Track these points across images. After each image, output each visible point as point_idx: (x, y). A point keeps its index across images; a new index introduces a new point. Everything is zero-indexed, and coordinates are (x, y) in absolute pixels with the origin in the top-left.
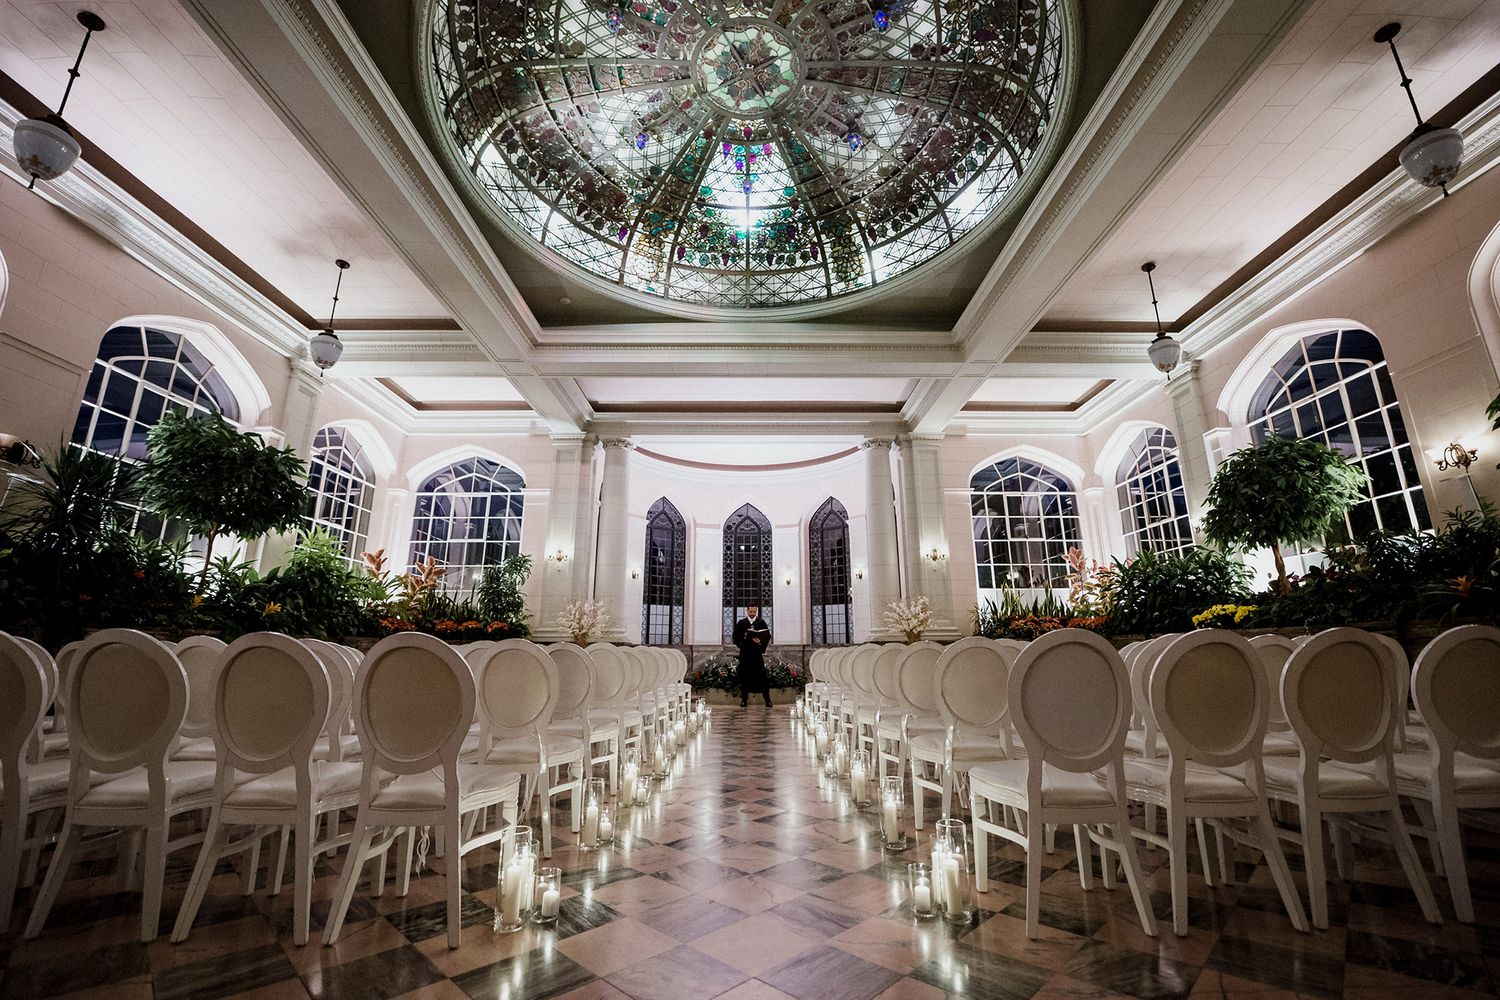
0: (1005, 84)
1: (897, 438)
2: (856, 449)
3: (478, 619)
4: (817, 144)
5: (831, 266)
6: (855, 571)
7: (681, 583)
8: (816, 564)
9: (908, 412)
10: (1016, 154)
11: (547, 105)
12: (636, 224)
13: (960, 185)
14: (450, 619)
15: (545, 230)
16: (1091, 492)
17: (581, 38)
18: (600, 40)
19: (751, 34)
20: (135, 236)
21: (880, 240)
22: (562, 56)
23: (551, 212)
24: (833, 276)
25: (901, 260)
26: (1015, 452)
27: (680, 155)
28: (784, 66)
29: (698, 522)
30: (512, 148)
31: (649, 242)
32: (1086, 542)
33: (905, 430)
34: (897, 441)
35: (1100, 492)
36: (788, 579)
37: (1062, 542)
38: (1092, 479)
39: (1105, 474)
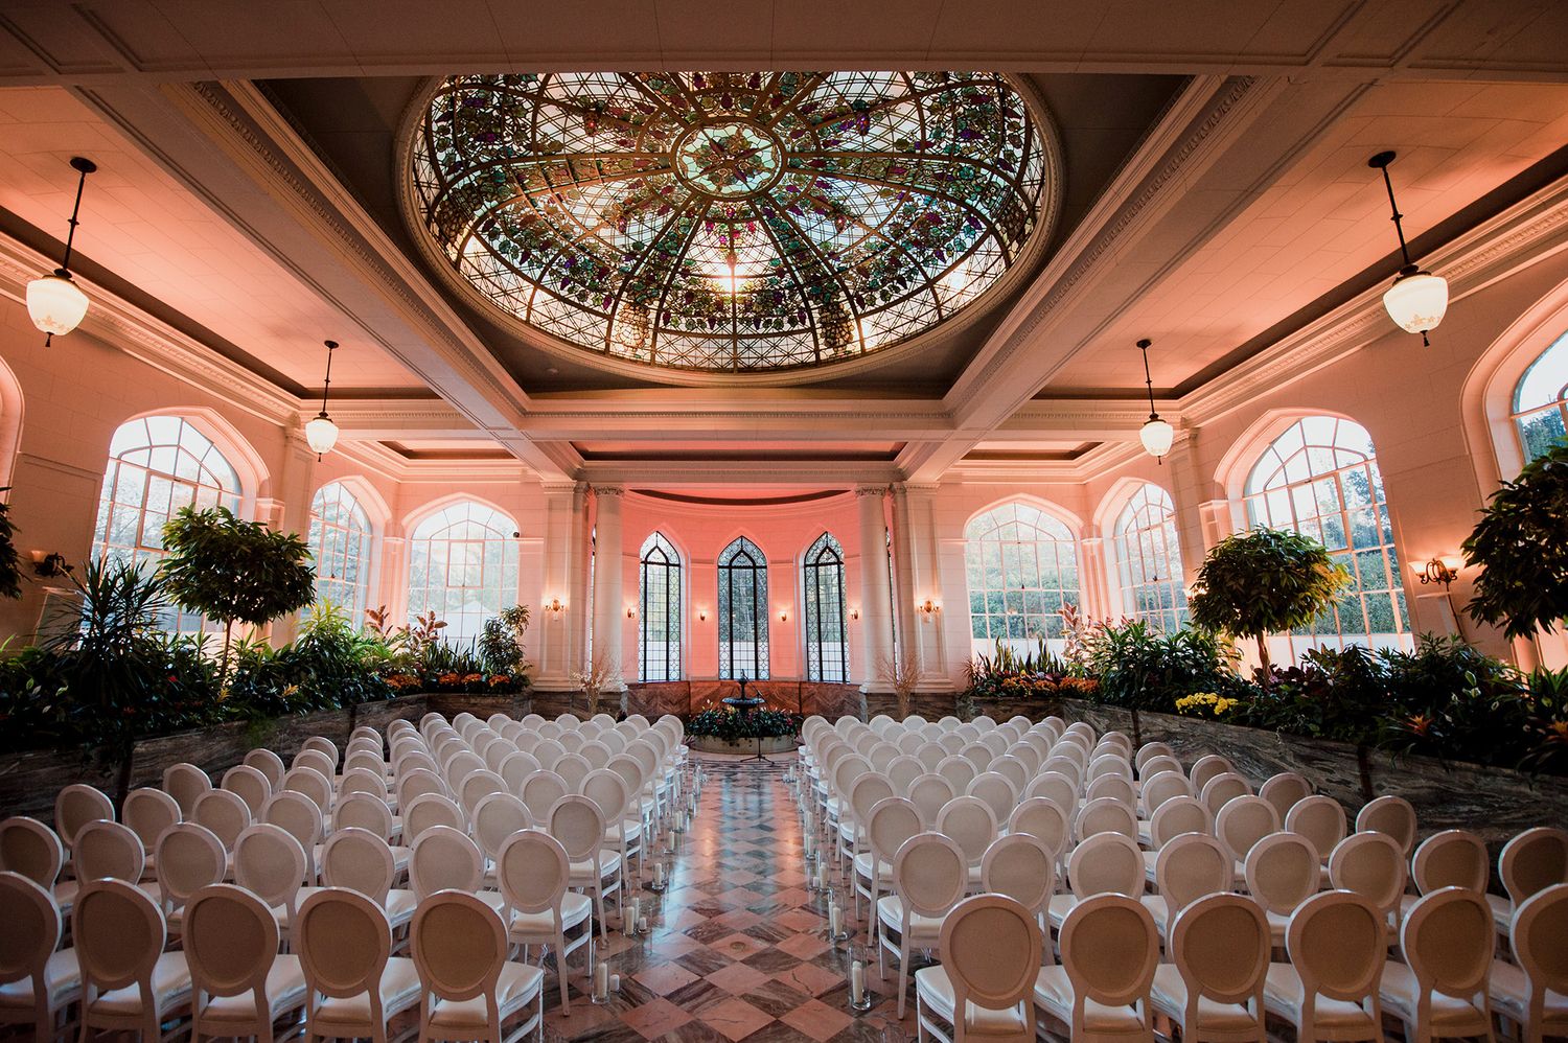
0: (991, 178)
1: (890, 486)
2: (848, 490)
3: (479, 671)
4: (802, 222)
5: (819, 331)
6: (850, 611)
9: (903, 461)
10: (1004, 244)
11: (527, 195)
12: (620, 294)
13: (949, 263)
14: (453, 672)
15: (530, 308)
17: (559, 138)
18: (577, 139)
19: (732, 130)
20: (133, 337)
21: (869, 309)
22: (540, 153)
23: (535, 290)
24: (821, 341)
25: (890, 331)
27: (662, 233)
28: (766, 157)
30: (494, 235)
31: (634, 310)
32: (1083, 593)
33: (900, 478)
34: (891, 489)
35: (1097, 543)
36: (784, 615)
37: (1059, 592)
38: (1090, 529)
39: (1104, 524)
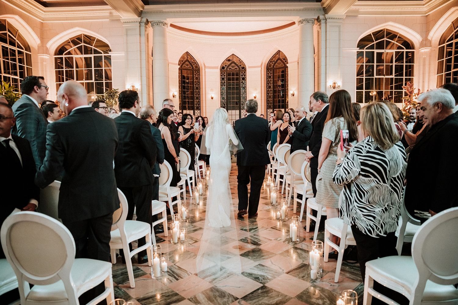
1: (318, 17)
2: (293, 23)
6: (290, 92)
7: (199, 98)
8: (270, 87)
16: (423, 50)
26: (384, 26)
29: (206, 65)
32: (415, 78)
33: (323, 13)
34: (318, 19)
35: (428, 50)
36: (255, 96)
37: (403, 78)
38: (426, 42)
39: (433, 39)
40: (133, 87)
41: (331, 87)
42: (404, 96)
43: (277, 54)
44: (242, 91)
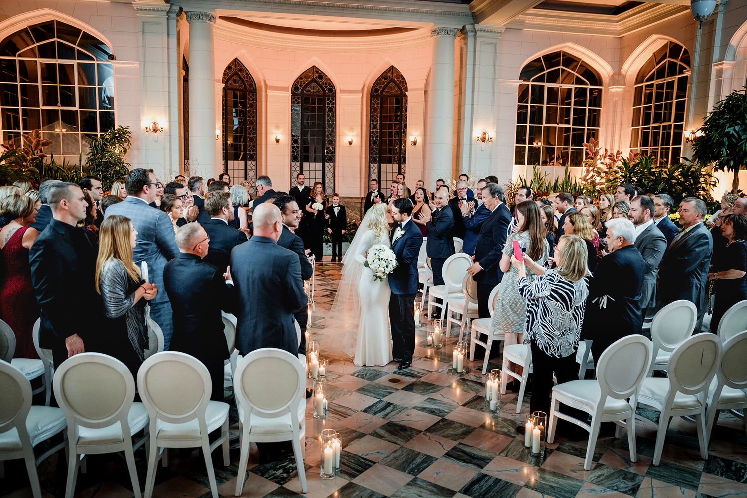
1: (464, 27)
6: (410, 138)
7: (254, 140)
8: (375, 127)
16: (615, 89)
26: (561, 47)
29: (269, 84)
32: (602, 130)
33: (472, 21)
34: (463, 31)
35: (621, 89)
36: (350, 141)
37: (584, 129)
38: (618, 78)
39: (629, 74)
40: (155, 124)
41: (479, 139)
42: (584, 160)
43: (389, 72)
44: (328, 131)
